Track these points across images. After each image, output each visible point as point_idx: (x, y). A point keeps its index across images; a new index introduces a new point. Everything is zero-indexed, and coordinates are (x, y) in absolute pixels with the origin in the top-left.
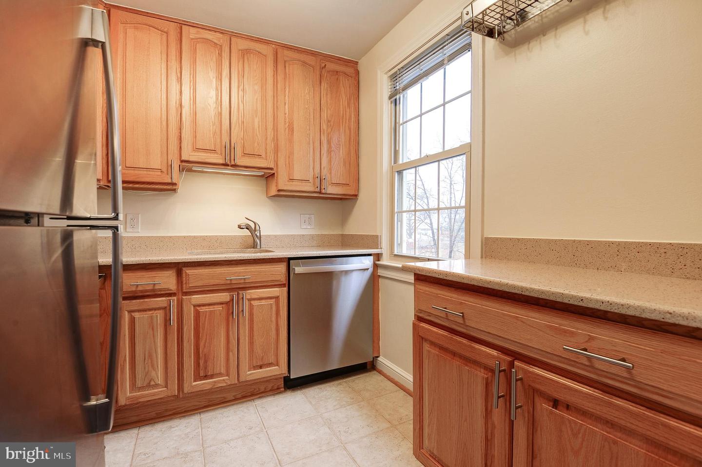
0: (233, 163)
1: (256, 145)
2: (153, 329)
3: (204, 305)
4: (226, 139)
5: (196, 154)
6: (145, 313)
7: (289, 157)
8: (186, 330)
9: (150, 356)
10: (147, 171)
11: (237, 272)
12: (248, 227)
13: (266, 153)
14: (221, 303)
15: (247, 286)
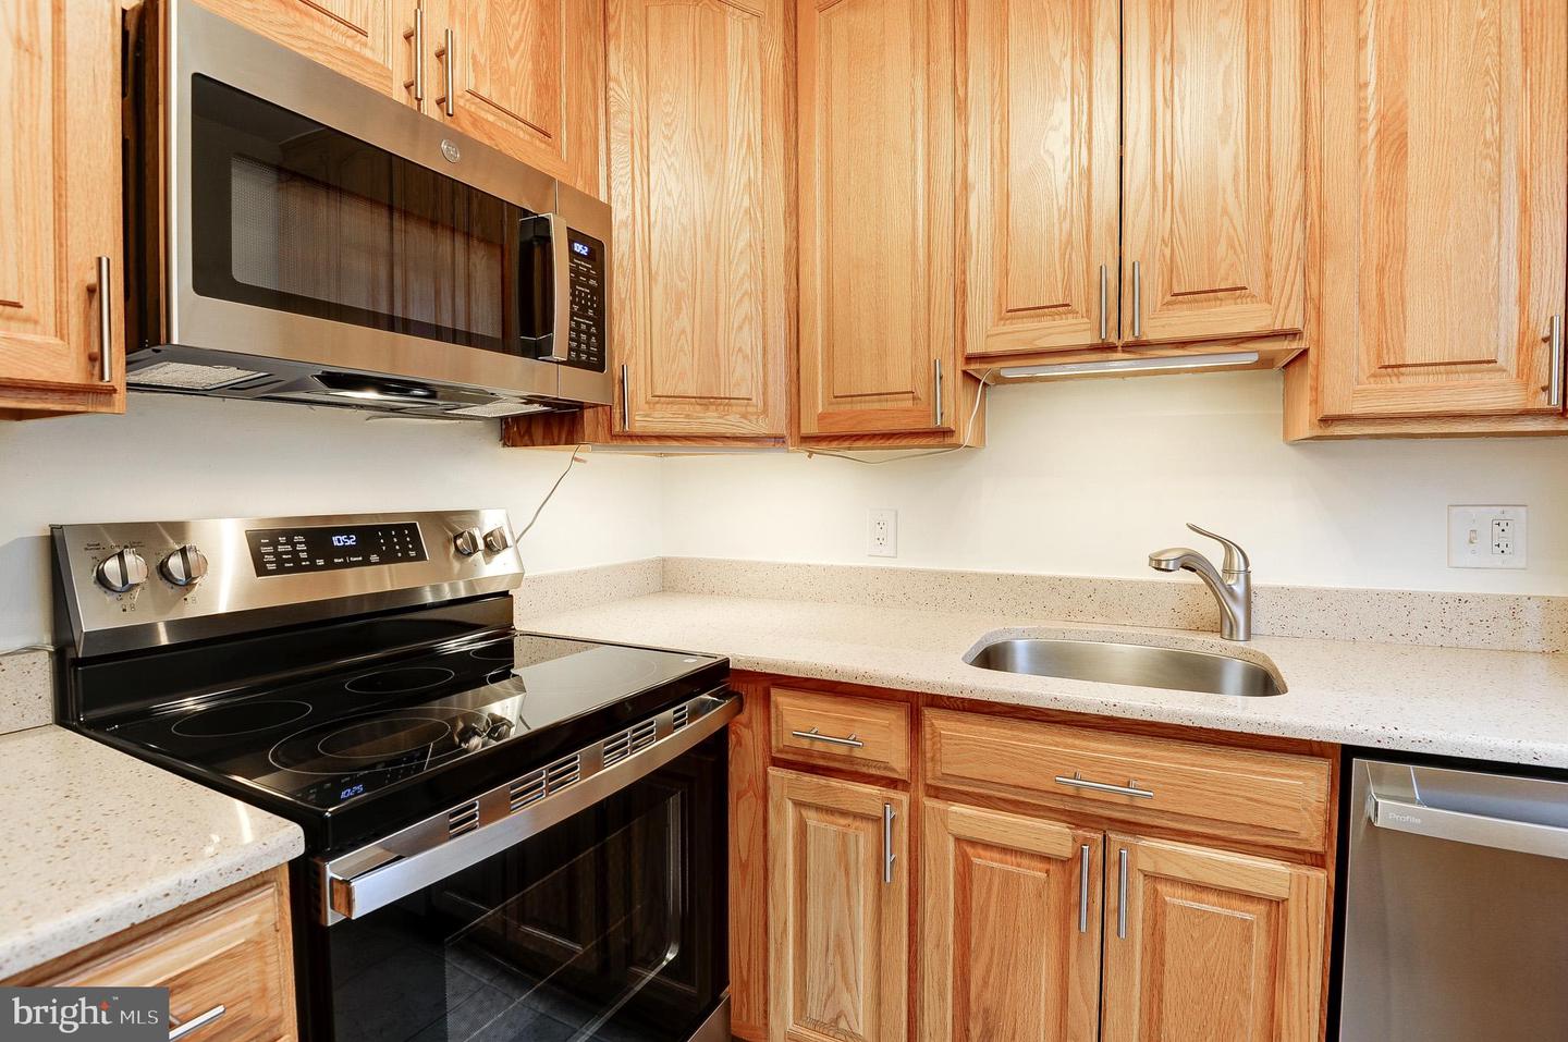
0: (1128, 337)
1: (1222, 249)
2: (847, 873)
3: (988, 846)
4: (1105, 256)
5: (1005, 329)
6: (831, 818)
7: (1381, 270)
8: (934, 907)
9: (840, 946)
10: (880, 401)
11: (1099, 761)
12: (1189, 563)
13: (1268, 275)
14: (1046, 858)
15: (1143, 819)
